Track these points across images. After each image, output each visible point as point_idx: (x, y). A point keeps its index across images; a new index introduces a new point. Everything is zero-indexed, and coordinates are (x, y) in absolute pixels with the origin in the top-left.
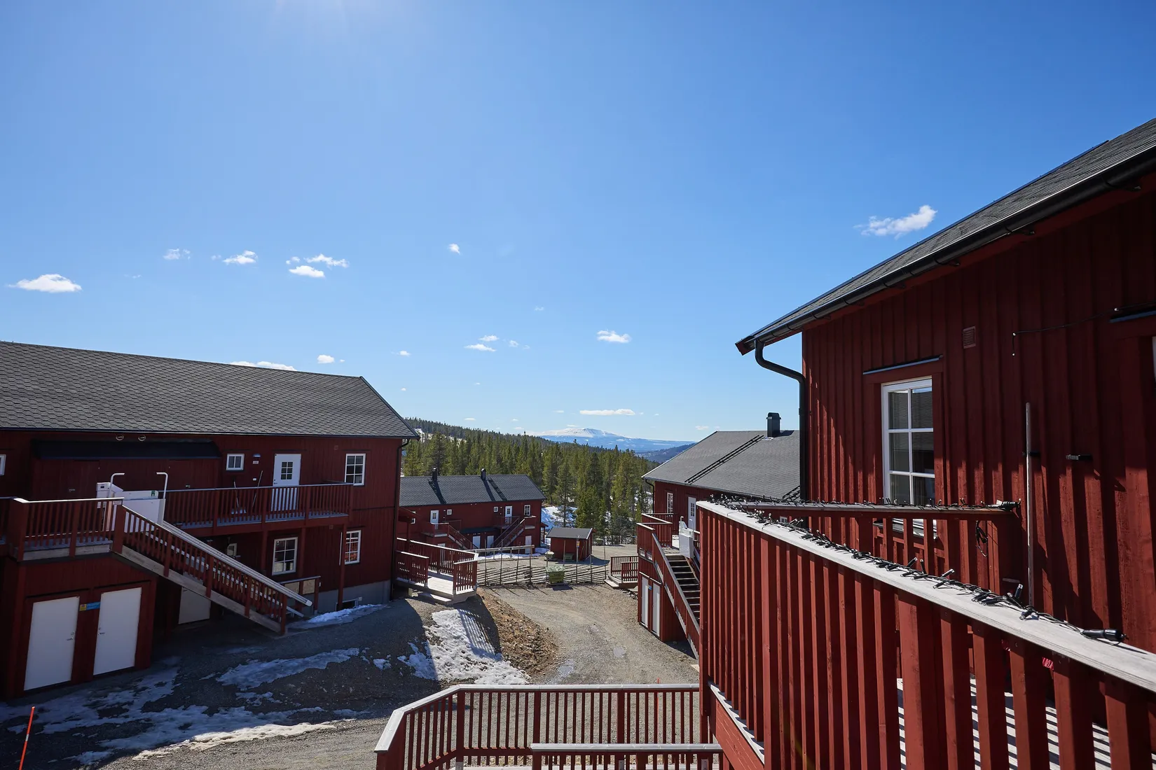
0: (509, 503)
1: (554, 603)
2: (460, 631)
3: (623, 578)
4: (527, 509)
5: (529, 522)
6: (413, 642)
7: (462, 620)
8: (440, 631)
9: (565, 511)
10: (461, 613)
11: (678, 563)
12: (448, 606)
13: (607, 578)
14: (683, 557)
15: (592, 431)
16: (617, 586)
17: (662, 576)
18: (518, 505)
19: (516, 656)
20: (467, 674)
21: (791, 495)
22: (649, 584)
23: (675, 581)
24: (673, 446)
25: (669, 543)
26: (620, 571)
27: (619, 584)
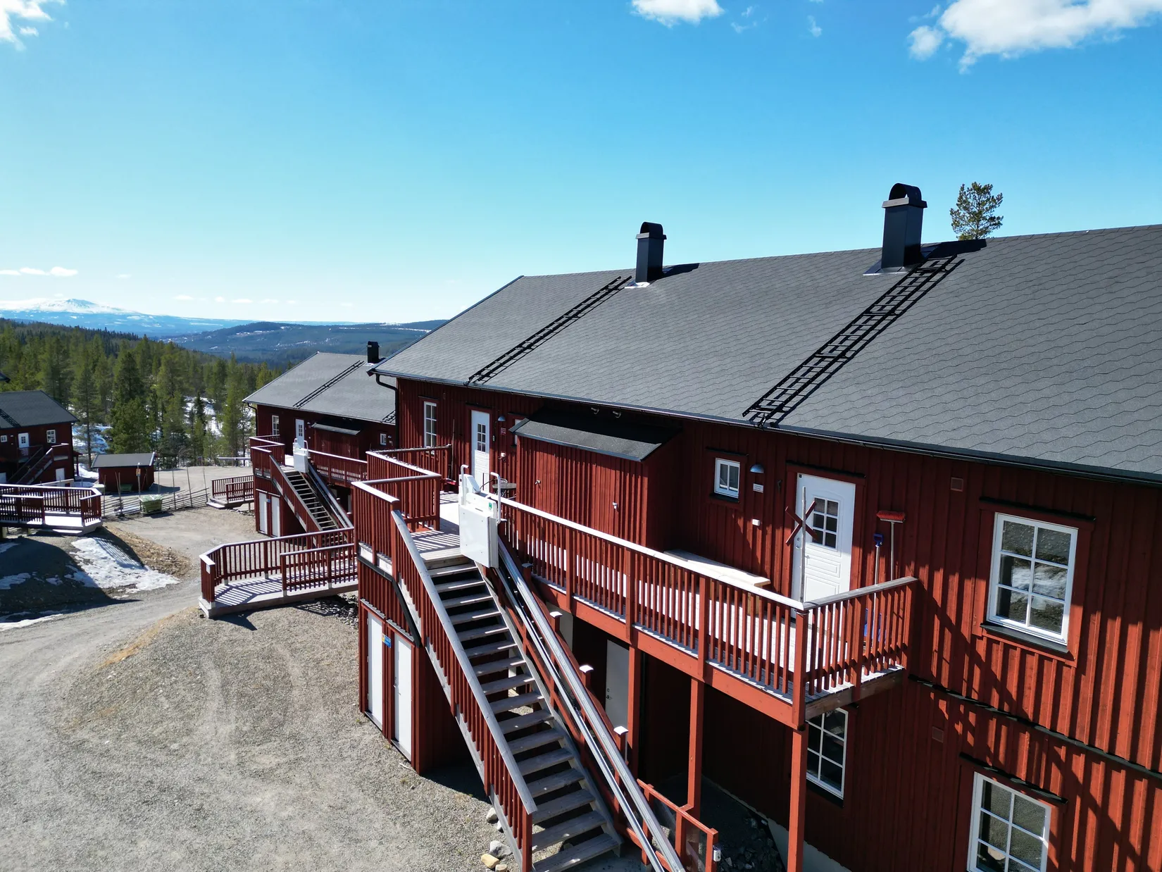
0: (23, 430)
1: (162, 528)
2: (104, 554)
3: (228, 498)
4: (51, 436)
5: (58, 451)
6: (70, 565)
7: (101, 545)
8: (87, 555)
9: (88, 431)
10: (97, 540)
11: (295, 477)
12: (80, 536)
13: (209, 500)
14: (298, 473)
15: (83, 303)
16: (223, 506)
17: (281, 490)
18: (37, 433)
19: (161, 566)
20: (127, 582)
21: (389, 417)
22: (268, 498)
23: (295, 492)
24: (221, 326)
25: (282, 462)
26: (224, 492)
27: (225, 505)
